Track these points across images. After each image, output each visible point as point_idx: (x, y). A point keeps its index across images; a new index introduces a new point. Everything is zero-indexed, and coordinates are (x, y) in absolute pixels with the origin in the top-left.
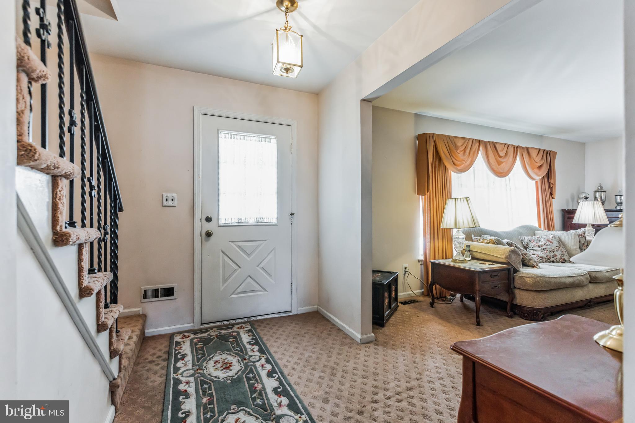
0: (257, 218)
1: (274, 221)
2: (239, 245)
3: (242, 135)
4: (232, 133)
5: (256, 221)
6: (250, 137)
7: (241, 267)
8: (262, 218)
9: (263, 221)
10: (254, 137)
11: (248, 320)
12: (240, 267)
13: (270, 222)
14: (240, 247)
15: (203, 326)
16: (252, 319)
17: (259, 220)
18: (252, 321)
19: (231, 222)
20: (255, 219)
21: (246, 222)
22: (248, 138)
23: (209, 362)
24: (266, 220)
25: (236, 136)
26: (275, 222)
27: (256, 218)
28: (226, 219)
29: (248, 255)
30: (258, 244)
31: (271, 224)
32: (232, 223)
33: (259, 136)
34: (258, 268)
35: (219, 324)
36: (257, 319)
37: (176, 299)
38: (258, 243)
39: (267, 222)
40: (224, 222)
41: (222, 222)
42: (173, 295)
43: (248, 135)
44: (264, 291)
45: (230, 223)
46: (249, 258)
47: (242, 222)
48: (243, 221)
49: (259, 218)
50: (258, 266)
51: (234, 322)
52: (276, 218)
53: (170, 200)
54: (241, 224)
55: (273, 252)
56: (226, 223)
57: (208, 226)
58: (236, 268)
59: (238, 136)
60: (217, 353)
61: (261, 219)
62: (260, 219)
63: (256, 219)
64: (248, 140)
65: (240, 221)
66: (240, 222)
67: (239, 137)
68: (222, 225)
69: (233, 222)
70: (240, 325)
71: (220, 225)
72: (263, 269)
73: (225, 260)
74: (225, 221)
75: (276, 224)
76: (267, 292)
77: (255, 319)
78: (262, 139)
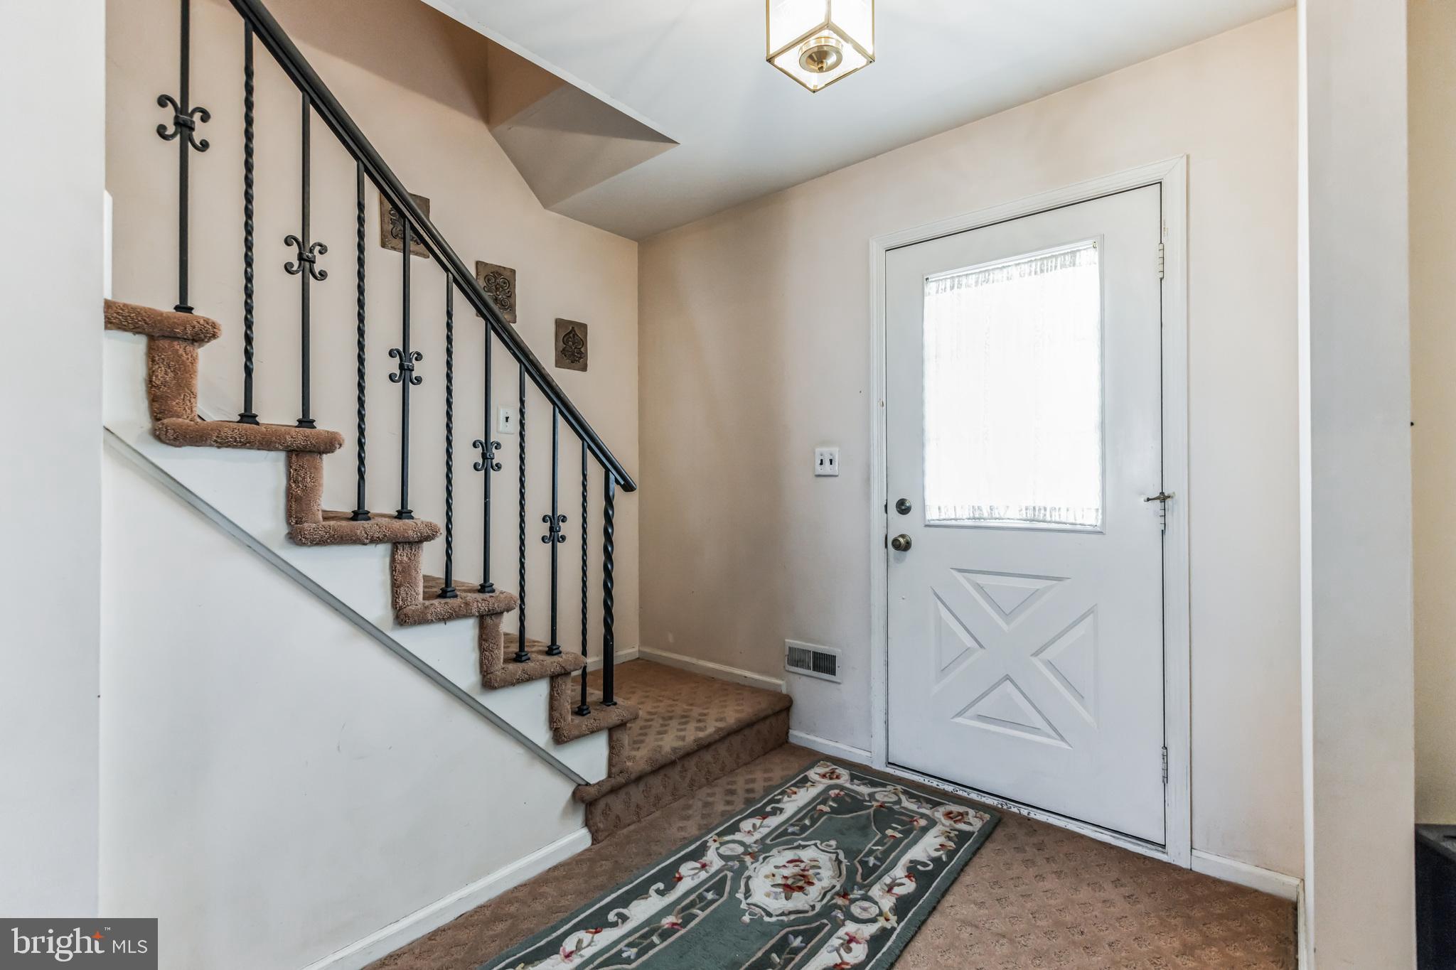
0: (1026, 509)
1: (1091, 518)
2: (978, 582)
3: (981, 272)
4: (955, 272)
5: (1024, 517)
6: (1005, 270)
7: (985, 647)
8: (1045, 509)
9: (1048, 518)
10: (1019, 264)
11: (1005, 807)
12: (981, 646)
13: (1072, 520)
14: (979, 588)
15: (890, 770)
16: (1015, 810)
17: (1034, 515)
18: (1014, 813)
19: (953, 517)
20: (1021, 510)
21: (996, 519)
22: (998, 275)
23: (787, 852)
24: (1060, 515)
25: (964, 280)
26: (1094, 523)
27: (1024, 509)
28: (939, 508)
29: (1007, 616)
30: (1037, 588)
31: (1078, 527)
32: (956, 519)
33: (1033, 259)
34: (1035, 660)
35: (926, 780)
36: (1032, 815)
37: (839, 683)
38: (1040, 584)
39: (1064, 520)
40: (936, 517)
41: (932, 515)
42: (833, 673)
43: (1000, 266)
44: (1059, 738)
45: (951, 519)
46: (1008, 624)
47: (984, 519)
48: (986, 515)
49: (1034, 508)
50: (1036, 654)
51: (965, 794)
52: (1097, 510)
53: (827, 462)
54: (982, 523)
55: (1090, 619)
56: (942, 517)
57: (900, 525)
58: (969, 646)
59: (970, 277)
60: (824, 844)
61: (1042, 511)
62: (1040, 509)
63: (1024, 511)
64: (998, 281)
65: (977, 516)
66: (979, 519)
67: (972, 279)
68: (932, 523)
69: (957, 517)
70: (961, 809)
71: (927, 523)
72: (1050, 664)
73: (941, 617)
74: (938, 514)
75: (1099, 529)
76: (1066, 746)
77: (1024, 811)
78: (1042, 264)
